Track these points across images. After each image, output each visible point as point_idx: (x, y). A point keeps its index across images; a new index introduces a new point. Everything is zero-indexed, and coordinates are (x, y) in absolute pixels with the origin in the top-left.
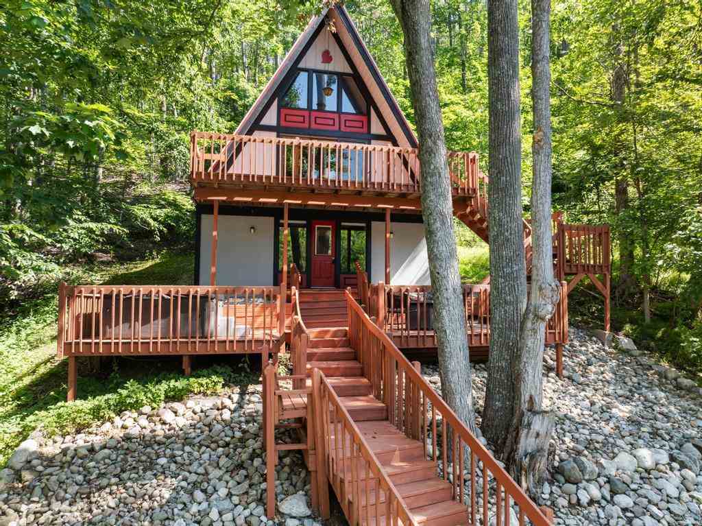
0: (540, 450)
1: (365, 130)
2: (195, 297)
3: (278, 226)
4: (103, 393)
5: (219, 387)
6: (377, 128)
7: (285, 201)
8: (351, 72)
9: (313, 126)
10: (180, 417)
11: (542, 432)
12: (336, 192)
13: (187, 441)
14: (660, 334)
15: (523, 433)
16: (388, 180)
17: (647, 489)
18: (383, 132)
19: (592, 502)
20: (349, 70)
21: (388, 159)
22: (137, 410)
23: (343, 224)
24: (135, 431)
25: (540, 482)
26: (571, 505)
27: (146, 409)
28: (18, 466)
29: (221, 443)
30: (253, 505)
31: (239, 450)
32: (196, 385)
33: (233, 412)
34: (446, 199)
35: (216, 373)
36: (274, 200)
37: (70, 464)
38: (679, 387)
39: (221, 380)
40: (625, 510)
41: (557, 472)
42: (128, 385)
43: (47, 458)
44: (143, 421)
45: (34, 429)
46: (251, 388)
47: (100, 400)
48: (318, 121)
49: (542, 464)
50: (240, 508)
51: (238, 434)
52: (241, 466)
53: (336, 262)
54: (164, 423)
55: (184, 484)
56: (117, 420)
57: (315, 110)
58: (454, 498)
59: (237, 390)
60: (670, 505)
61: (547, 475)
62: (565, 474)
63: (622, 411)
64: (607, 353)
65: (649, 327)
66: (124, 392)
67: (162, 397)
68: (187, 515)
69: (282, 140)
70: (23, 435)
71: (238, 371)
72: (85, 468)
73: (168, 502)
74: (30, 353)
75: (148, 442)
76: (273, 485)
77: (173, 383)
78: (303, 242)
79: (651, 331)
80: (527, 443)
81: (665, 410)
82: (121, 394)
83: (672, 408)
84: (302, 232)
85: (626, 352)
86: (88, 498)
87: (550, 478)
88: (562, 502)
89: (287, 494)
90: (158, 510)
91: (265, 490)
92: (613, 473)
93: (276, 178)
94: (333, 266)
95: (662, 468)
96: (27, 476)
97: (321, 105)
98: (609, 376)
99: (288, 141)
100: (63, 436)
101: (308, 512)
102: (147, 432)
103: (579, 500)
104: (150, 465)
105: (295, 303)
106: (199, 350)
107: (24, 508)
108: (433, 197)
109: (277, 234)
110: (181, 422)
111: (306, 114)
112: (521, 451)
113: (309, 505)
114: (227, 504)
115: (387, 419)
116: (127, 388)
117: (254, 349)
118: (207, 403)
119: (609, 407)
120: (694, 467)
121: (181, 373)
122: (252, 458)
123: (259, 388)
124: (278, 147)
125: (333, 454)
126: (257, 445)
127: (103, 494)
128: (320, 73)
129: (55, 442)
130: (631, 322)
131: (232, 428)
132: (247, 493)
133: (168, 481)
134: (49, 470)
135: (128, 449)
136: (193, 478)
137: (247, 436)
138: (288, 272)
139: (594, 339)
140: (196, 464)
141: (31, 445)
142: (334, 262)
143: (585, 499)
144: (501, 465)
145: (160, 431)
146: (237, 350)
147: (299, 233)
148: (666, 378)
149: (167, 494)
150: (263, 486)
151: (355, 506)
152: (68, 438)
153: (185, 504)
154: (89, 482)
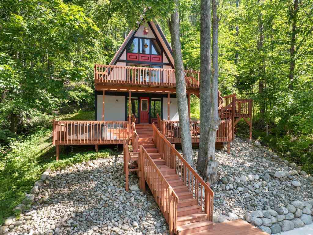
0: (214, 173)
1: (161, 61)
2: (99, 125)
3: (127, 99)
4: (68, 158)
5: (108, 155)
6: (165, 60)
7: (130, 90)
8: (155, 38)
9: (140, 60)
10: (96, 164)
11: (215, 167)
12: (149, 87)
13: (98, 171)
14: (271, 140)
15: (208, 167)
16: (169, 82)
17: (249, 186)
18: (168, 62)
19: (230, 189)
20: (154, 37)
21: (169, 74)
22: (81, 163)
23: (152, 99)
24: (81, 169)
25: (214, 183)
26: (223, 190)
27: (84, 162)
28: (44, 179)
29: (110, 172)
30: (121, 188)
31: (116, 174)
32: (100, 155)
33: (113, 163)
34: (184, 91)
35: (107, 151)
36: (126, 90)
37: (61, 178)
38: (272, 158)
39: (109, 153)
40: (240, 192)
41: (220, 181)
42: (77, 154)
43: (53, 177)
44: (83, 166)
45: (47, 168)
46: (119, 156)
47: (68, 160)
48: (142, 58)
49: (215, 177)
50: (117, 189)
51: (116, 169)
52: (117, 178)
53: (149, 114)
54: (90, 167)
55: (99, 183)
56: (74, 166)
57: (141, 54)
58: (184, 185)
59: (114, 156)
60: (255, 191)
61: (216, 182)
62: (223, 181)
63: (248, 164)
64: (249, 147)
65: (267, 138)
66: (76, 157)
67: (89, 159)
68: (101, 190)
69: (128, 67)
70: (44, 170)
71: (114, 150)
72: (66, 180)
73: (94, 187)
74: (38, 146)
75: (85, 172)
76: (128, 183)
77: (92, 154)
78: (136, 106)
79: (268, 139)
80: (209, 170)
81: (264, 164)
82: (75, 158)
83: (267, 164)
84: (136, 102)
85: (257, 147)
86: (69, 187)
87: (218, 182)
88: (220, 189)
89: (132, 185)
90: (91, 189)
91: (125, 184)
92: (239, 181)
93: (126, 82)
94: (148, 115)
95: (256, 180)
96: (47, 182)
97: (143, 51)
98: (248, 154)
99: (131, 67)
100: (57, 171)
101: (139, 190)
102: (85, 169)
103: (226, 188)
104: (87, 178)
105: (134, 128)
106: (101, 143)
107: (49, 190)
108: (179, 90)
109: (126, 102)
110: (96, 166)
111: (137, 55)
112: (207, 173)
113: (139, 188)
114: (113, 188)
115: (165, 165)
116: (77, 156)
117: (120, 143)
118: (104, 161)
119: (244, 163)
120: (267, 180)
121: (94, 151)
122: (120, 175)
123: (122, 156)
124: (127, 69)
125: (146, 171)
126: (122, 172)
127: (73, 186)
128: (143, 38)
129: (54, 173)
130: (261, 136)
131: (113, 168)
132: (119, 185)
133: (94, 182)
134: (54, 180)
135: (79, 174)
136: (102, 181)
137: (119, 170)
138: (131, 118)
139: (246, 142)
140: (102, 178)
141: (46, 173)
142: (149, 113)
143: (228, 188)
144: (201, 178)
145: (89, 169)
146: (114, 143)
147: (134, 102)
148: (269, 155)
149: (94, 186)
150: (125, 183)
151: (153, 184)
152: (58, 171)
153: (100, 188)
154: (68, 183)
